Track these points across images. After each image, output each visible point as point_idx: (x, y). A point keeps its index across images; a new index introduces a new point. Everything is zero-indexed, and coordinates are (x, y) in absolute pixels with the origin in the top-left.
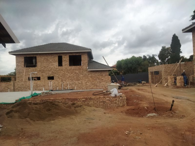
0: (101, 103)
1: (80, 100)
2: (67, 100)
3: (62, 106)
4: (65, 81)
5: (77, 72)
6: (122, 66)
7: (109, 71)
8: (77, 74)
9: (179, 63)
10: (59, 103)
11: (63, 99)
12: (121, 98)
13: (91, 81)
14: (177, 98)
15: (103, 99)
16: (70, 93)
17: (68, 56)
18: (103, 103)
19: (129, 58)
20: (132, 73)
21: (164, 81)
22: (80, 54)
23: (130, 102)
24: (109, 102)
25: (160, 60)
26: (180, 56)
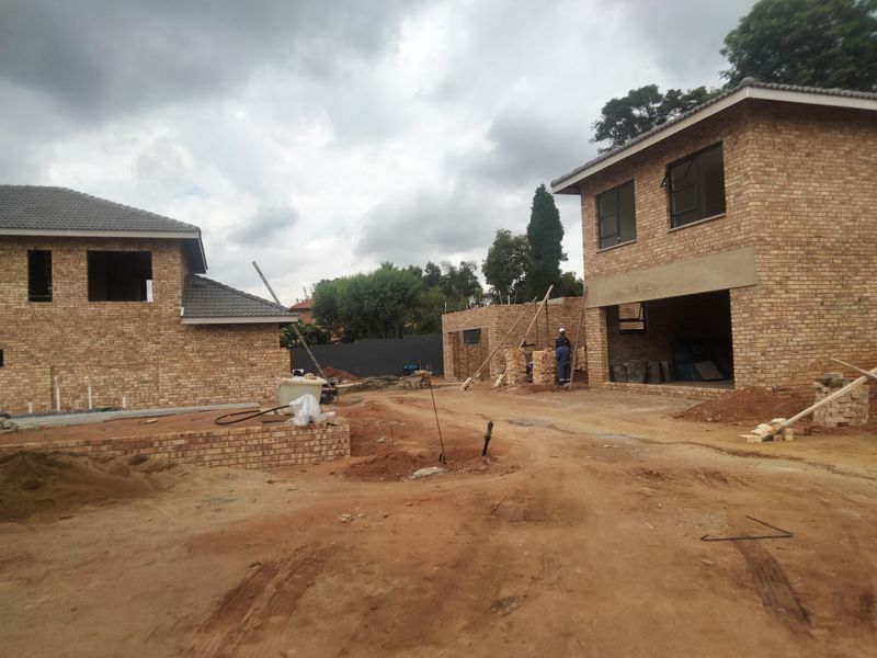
0: (253, 454)
1: (165, 444)
2: (104, 448)
3: (91, 468)
4: (71, 371)
5: (129, 328)
6: (338, 304)
7: (282, 325)
8: (130, 338)
9: (542, 303)
10: (76, 460)
11: (87, 443)
12: (330, 430)
13: (198, 370)
14: (521, 424)
15: (260, 436)
16: (106, 421)
17: (85, 254)
18: (260, 453)
19: (366, 272)
20: (381, 337)
21: (493, 369)
22: (145, 250)
23: (365, 443)
24: (285, 445)
25: (491, 283)
26: (560, 271)
